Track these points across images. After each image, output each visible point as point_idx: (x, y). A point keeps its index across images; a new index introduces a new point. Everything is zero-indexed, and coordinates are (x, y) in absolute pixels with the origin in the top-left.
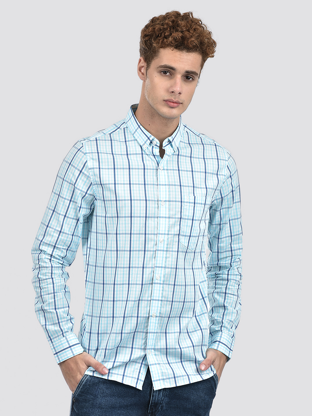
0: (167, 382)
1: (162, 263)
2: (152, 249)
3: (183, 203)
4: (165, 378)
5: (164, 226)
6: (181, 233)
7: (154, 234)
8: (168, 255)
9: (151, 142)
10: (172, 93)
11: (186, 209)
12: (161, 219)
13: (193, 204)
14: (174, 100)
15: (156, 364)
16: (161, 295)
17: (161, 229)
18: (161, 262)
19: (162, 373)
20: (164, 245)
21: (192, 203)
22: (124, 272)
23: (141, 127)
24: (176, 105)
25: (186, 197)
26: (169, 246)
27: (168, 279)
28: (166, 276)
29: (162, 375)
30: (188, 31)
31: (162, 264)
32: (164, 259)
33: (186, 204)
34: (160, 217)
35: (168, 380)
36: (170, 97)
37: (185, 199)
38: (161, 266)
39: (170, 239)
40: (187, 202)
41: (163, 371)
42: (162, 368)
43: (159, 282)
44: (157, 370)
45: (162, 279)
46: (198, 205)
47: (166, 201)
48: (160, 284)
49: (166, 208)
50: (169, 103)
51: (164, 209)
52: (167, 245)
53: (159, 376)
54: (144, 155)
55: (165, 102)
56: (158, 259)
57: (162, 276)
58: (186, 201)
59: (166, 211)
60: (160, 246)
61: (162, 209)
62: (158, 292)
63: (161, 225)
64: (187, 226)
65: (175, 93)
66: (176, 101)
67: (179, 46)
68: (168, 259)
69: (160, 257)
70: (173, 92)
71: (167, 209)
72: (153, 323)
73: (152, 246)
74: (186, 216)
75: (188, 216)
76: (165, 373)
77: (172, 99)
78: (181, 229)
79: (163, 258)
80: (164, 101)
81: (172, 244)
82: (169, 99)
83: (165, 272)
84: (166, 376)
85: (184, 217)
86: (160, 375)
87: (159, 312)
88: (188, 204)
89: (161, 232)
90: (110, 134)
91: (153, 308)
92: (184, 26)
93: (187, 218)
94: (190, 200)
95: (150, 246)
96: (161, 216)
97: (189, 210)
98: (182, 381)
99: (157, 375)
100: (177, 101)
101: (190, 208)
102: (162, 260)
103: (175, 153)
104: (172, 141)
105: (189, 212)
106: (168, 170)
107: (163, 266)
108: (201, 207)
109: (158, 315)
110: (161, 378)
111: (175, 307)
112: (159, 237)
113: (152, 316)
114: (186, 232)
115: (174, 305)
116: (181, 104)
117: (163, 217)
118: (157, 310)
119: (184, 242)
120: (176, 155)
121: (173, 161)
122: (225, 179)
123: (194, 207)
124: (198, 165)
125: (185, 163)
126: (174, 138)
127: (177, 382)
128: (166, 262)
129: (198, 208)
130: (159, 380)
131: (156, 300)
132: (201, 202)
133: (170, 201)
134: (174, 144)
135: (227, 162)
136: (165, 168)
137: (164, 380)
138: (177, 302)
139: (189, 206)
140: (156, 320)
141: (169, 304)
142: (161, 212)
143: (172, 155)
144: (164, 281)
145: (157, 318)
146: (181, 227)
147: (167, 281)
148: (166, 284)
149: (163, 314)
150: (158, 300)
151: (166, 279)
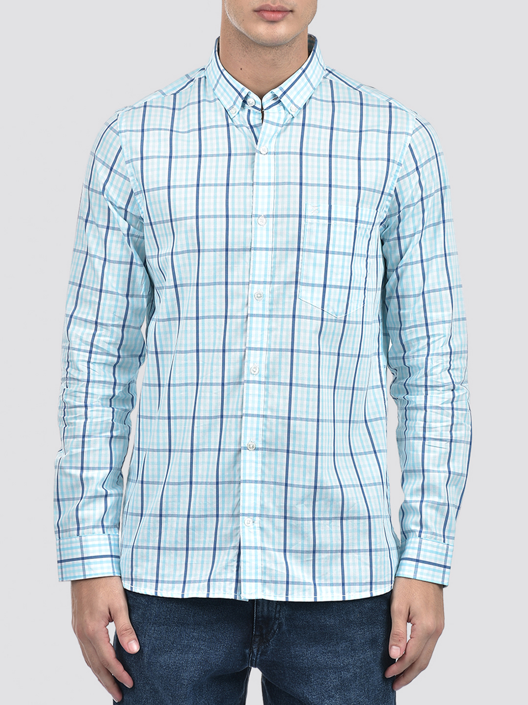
0: (270, 589)
1: (262, 340)
2: (240, 314)
3: (303, 219)
4: (267, 578)
5: (263, 266)
6: (302, 279)
7: (244, 283)
8: (274, 325)
9: (245, 102)
11: (310, 231)
12: (258, 252)
13: (327, 222)
14: (272, 7)
15: (256, 548)
16: (262, 406)
17: (257, 272)
18: (259, 339)
19: (265, 568)
20: (264, 304)
21: (324, 218)
22: (186, 360)
23: (225, 72)
24: (278, 15)
25: (309, 207)
26: (274, 307)
27: (277, 372)
28: (271, 366)
29: (264, 573)
31: (262, 343)
32: (266, 333)
33: (309, 220)
34: (255, 249)
35: (273, 585)
37: (309, 209)
38: (259, 346)
39: (276, 292)
40: (312, 217)
41: (268, 565)
42: (267, 559)
43: (257, 379)
44: (256, 560)
45: (263, 373)
46: (338, 222)
47: (267, 216)
48: (260, 382)
49: (267, 230)
50: (266, 15)
51: (265, 232)
52: (271, 304)
53: (256, 573)
54: (231, 127)
55: (256, 13)
56: (254, 332)
57: (263, 366)
58: (309, 214)
59: (267, 236)
60: (255, 306)
61: (259, 232)
62: (256, 399)
63: (257, 266)
64: (315, 265)
66: (277, 7)
68: (273, 333)
69: (257, 329)
71: (271, 233)
73: (240, 307)
74: (310, 244)
75: (316, 245)
76: (271, 570)
77: (269, 5)
78: (300, 271)
79: (263, 330)
80: (255, 11)
81: (281, 302)
82: (263, 6)
83: (269, 358)
84: (270, 576)
85: (306, 247)
86: (259, 571)
87: (260, 438)
88: (315, 220)
89: (256, 279)
90: (175, 94)
91: (249, 432)
93: (313, 248)
94: (319, 212)
95: (235, 307)
96: (258, 246)
97: (317, 231)
98: (301, 593)
99: (253, 571)
100: (280, 7)
101: (320, 228)
102: (262, 335)
103: (295, 121)
104: (282, 96)
105: (317, 237)
106: (278, 153)
107: (265, 346)
108: (346, 226)
109: (260, 446)
110: (259, 577)
111: (298, 429)
112: (253, 288)
113: (245, 448)
114: (314, 278)
115: (295, 426)
116: (291, 13)
117: (261, 249)
118: (257, 435)
119: (312, 298)
120: (297, 124)
121: (291, 136)
122: (400, 170)
123: (329, 225)
124: (345, 144)
125: (316, 140)
126: (285, 89)
127: (290, 592)
128: (269, 338)
129: (338, 229)
130: (256, 581)
131: (253, 415)
132: (344, 217)
133: (277, 216)
134: (289, 101)
135: (409, 137)
136: (273, 150)
137: (264, 582)
138: (301, 419)
139: (318, 224)
140: (256, 456)
141: (283, 424)
142: (258, 239)
143: (288, 125)
144: (267, 377)
145: (260, 452)
146: (300, 267)
147: (274, 376)
148: (274, 383)
149: (270, 444)
150: (258, 416)
151: (271, 374)
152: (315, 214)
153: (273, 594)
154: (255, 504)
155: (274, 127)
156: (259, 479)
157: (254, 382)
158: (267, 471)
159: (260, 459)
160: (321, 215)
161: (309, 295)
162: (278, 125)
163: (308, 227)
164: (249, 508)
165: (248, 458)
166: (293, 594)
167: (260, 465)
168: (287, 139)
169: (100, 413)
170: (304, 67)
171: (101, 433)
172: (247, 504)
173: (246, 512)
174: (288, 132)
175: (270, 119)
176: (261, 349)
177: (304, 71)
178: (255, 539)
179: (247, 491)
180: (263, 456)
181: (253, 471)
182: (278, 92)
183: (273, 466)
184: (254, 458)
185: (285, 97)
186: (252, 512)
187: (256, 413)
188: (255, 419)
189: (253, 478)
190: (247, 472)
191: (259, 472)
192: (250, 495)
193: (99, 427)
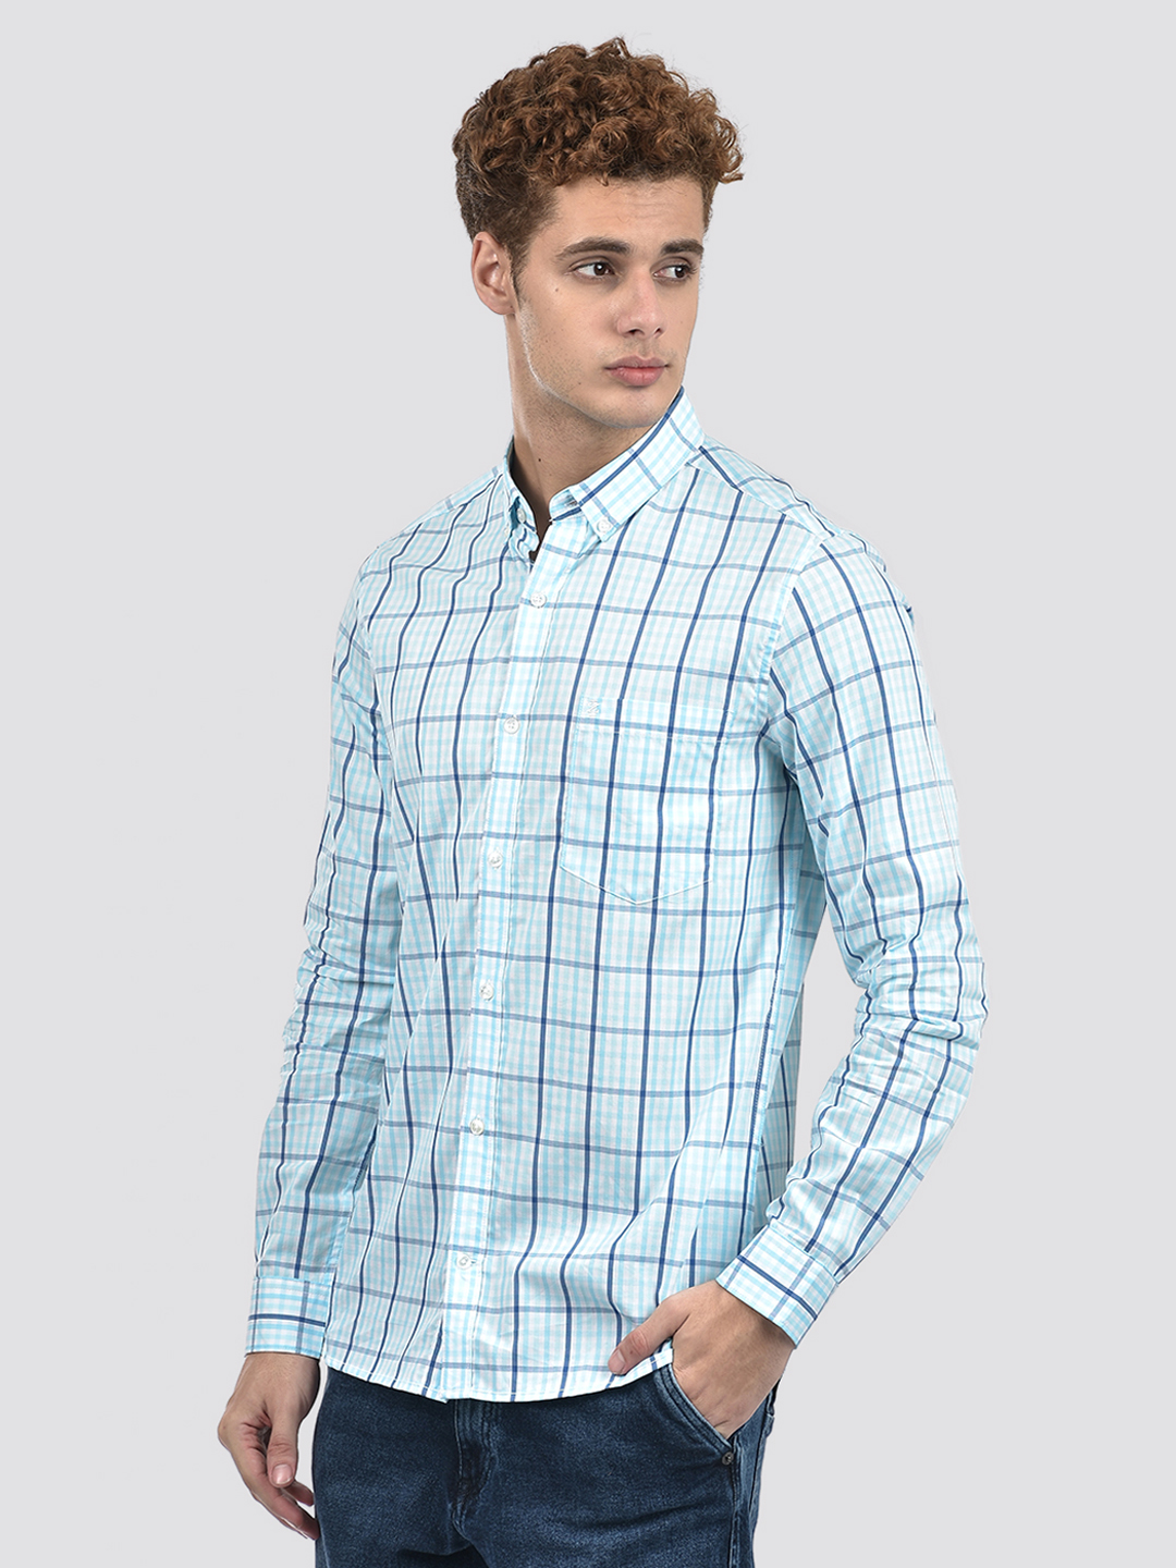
0: (486, 1380)
1: (500, 938)
2: (470, 890)
3: (572, 724)
4: (482, 1362)
5: (506, 806)
6: (566, 834)
8: (518, 913)
10: (630, 335)
11: (582, 745)
12: (500, 781)
13: (612, 729)
14: (641, 361)
15: (469, 1307)
16: (496, 1057)
17: (496, 817)
18: (496, 937)
20: (503, 875)
24: (649, 375)
25: (585, 703)
26: (520, 880)
27: (523, 997)
28: (512, 987)
29: (476, 1353)
30: (643, 104)
31: (500, 944)
32: (506, 926)
33: (581, 726)
34: (497, 776)
35: (490, 1373)
36: (627, 349)
37: (584, 708)
38: (495, 949)
39: (522, 854)
40: (587, 721)
41: (484, 1337)
42: (485, 1326)
43: (489, 1007)
44: (466, 1328)
45: (499, 997)
46: (633, 730)
47: (522, 717)
48: (494, 1014)
49: (519, 742)
50: (626, 373)
51: (513, 746)
52: (515, 874)
54: (505, 563)
55: (609, 372)
56: (487, 924)
57: (500, 986)
58: (583, 714)
59: (518, 753)
60: (489, 876)
61: (505, 746)
62: (488, 1043)
63: (497, 805)
64: (589, 807)
65: (642, 332)
66: (649, 361)
67: (627, 165)
68: (519, 927)
69: (491, 918)
70: (633, 332)
71: (522, 748)
72: (475, 1154)
73: (470, 878)
74: (582, 769)
75: (592, 772)
76: (486, 1345)
77: (636, 357)
78: (563, 817)
79: (502, 921)
80: (608, 369)
81: (532, 872)
82: (623, 359)
83: (509, 972)
84: (485, 1355)
85: (576, 775)
87: (492, 1115)
88: (592, 727)
89: (494, 829)
90: (465, 506)
91: (473, 1101)
92: (624, 93)
93: (586, 777)
94: (599, 712)
95: (465, 878)
96: (502, 770)
97: (595, 747)
99: (460, 1348)
100: (653, 359)
101: (600, 742)
102: (500, 929)
103: (602, 546)
104: (585, 500)
105: (593, 758)
106: (561, 606)
107: (503, 951)
108: (648, 738)
109: (491, 1128)
110: (468, 1360)
111: (555, 1102)
112: (487, 844)
113: (468, 1130)
114: (587, 831)
115: (550, 1096)
116: (665, 369)
117: (506, 776)
118: (487, 1108)
119: (583, 868)
120: (606, 552)
121: (590, 574)
122: (776, 638)
123: (616, 736)
124: (680, 590)
125: (633, 581)
126: (592, 488)
127: (519, 1387)
128: (511, 936)
129: (631, 743)
130: (463, 1366)
131: (481, 1072)
132: (644, 721)
133: (535, 717)
134: (597, 510)
135: (794, 577)
136: (553, 600)
137: (477, 1367)
138: (561, 1084)
139: (596, 734)
140: (486, 1145)
141: (531, 1091)
142: (503, 758)
143: (590, 552)
144: (506, 1005)
145: (491, 1139)
146: (563, 810)
147: (518, 1005)
148: (518, 1017)
149: (510, 1126)
150: (490, 1074)
151: (513, 1000)
152: (593, 716)
153: (490, 1391)
154: (478, 1231)
155: (561, 558)
156: (487, 1187)
157: (486, 1013)
158: (502, 1175)
159: (491, 1152)
160: (602, 717)
161: (578, 862)
162: (569, 554)
163: (579, 738)
164: (467, 1236)
165: (470, 1147)
166: (524, 1388)
167: (489, 1163)
168: (584, 578)
169: (317, 1061)
170: (635, 448)
171: (317, 1095)
172: (462, 1230)
173: (461, 1243)
174: (585, 568)
175: (555, 544)
176: (498, 955)
177: (635, 455)
178: (471, 1293)
179: (464, 1206)
180: (498, 1147)
181: (479, 1173)
182: (577, 491)
183: (512, 1166)
184: (481, 1150)
185: (590, 502)
186: (472, 1244)
187: (486, 1068)
188: (485, 1078)
189: (477, 1185)
190: (468, 1171)
191: (489, 1176)
192: (469, 1213)
193: (313, 1085)
